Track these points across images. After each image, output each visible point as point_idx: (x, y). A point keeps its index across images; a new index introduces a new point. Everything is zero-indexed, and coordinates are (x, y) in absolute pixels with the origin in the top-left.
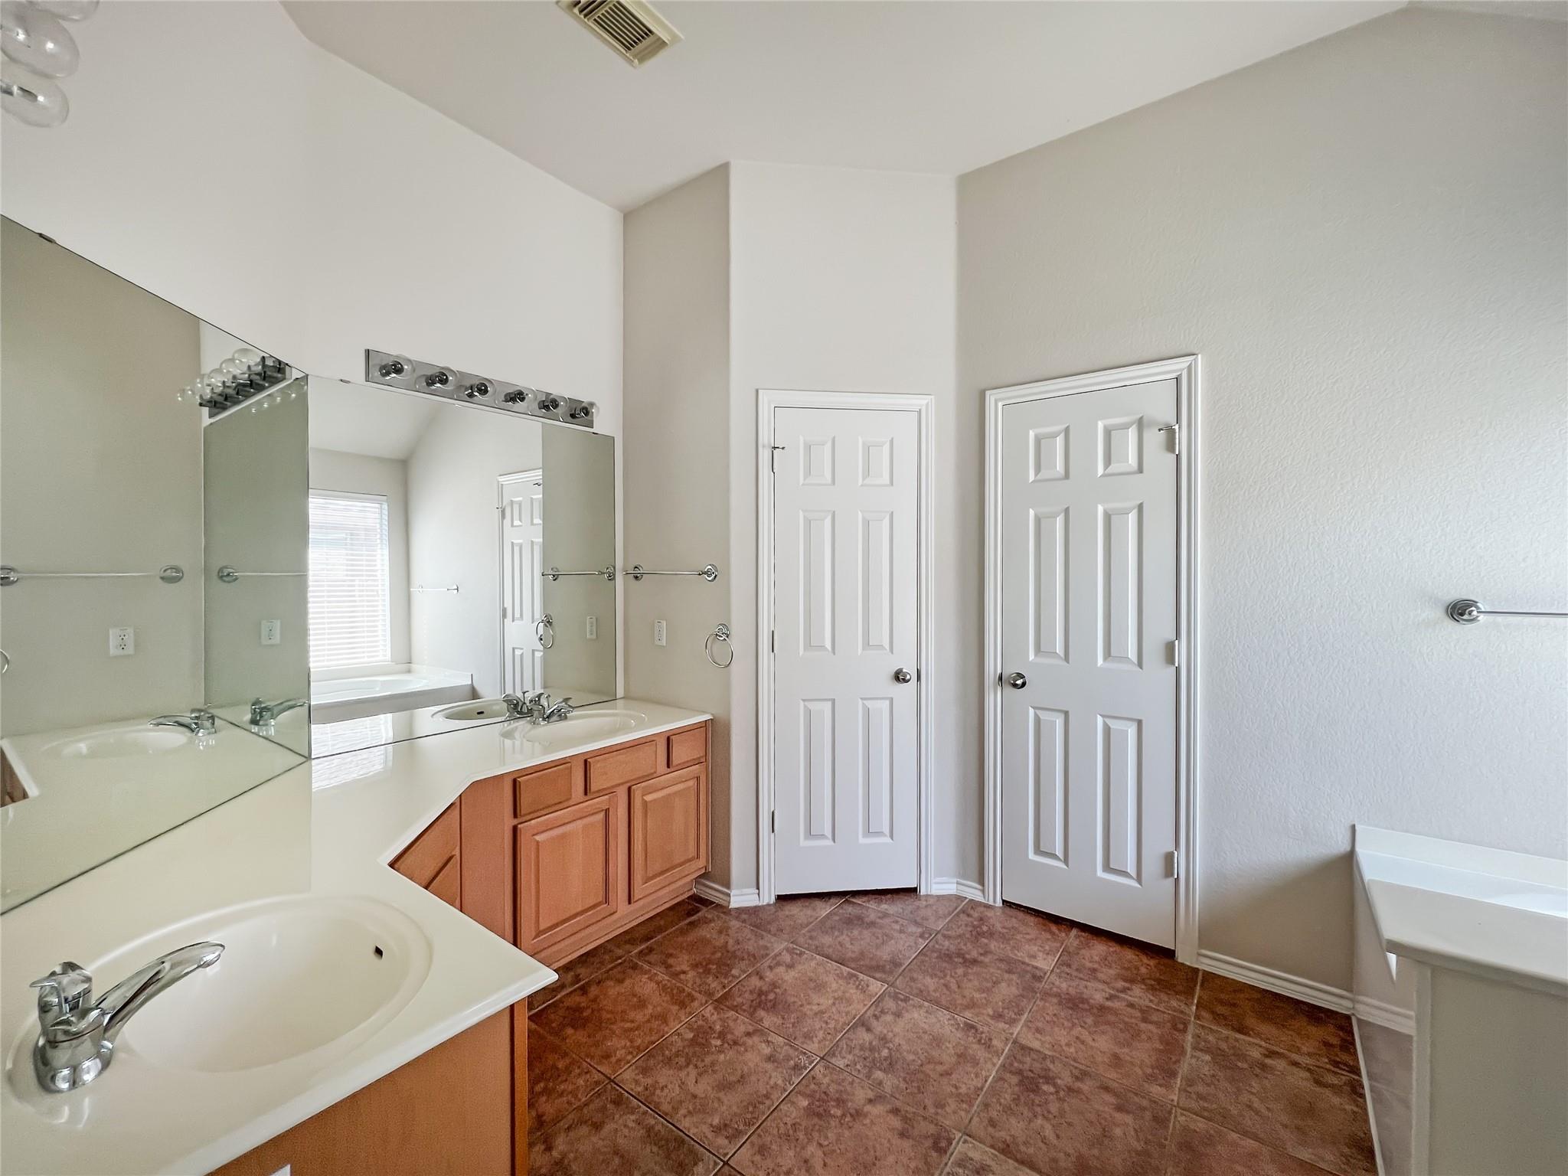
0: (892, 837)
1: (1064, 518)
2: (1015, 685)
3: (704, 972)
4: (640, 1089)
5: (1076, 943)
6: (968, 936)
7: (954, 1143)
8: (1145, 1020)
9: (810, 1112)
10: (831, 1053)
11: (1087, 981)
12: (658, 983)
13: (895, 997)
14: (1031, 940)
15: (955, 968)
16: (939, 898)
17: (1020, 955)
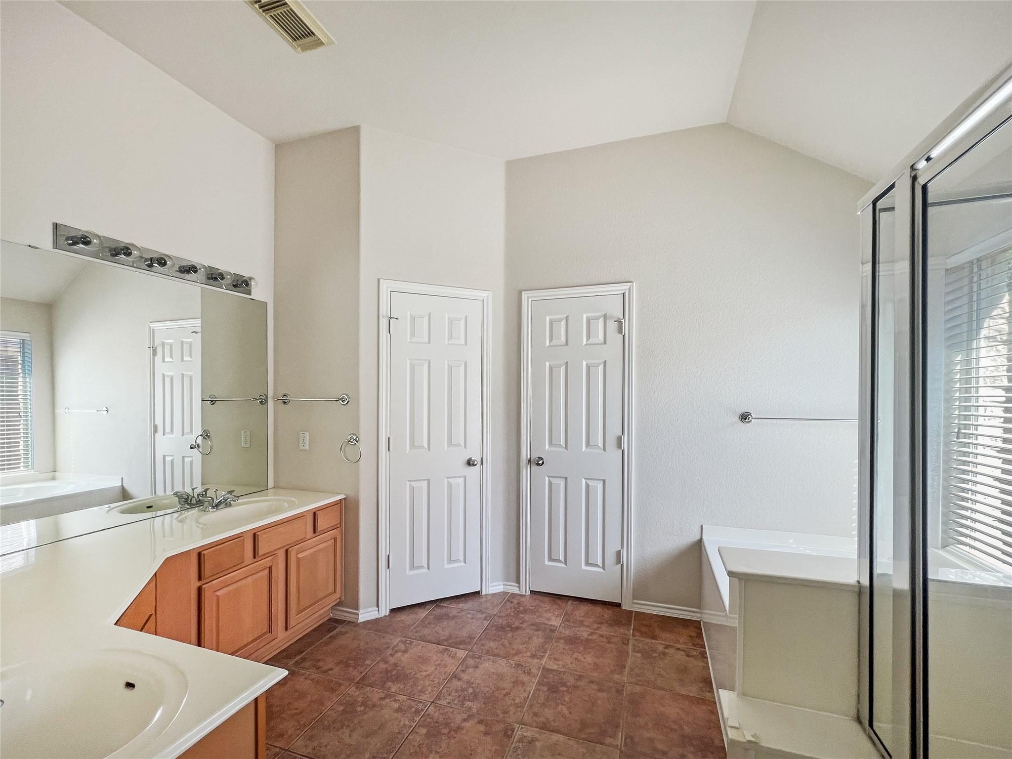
0: (465, 562)
1: (565, 368)
2: (538, 464)
3: (345, 667)
4: (309, 750)
5: (571, 608)
6: (512, 614)
7: (515, 730)
8: (609, 642)
9: (428, 735)
10: (438, 698)
11: (578, 627)
12: (312, 680)
13: (473, 657)
14: (548, 610)
15: (507, 633)
16: (494, 595)
17: (542, 620)
